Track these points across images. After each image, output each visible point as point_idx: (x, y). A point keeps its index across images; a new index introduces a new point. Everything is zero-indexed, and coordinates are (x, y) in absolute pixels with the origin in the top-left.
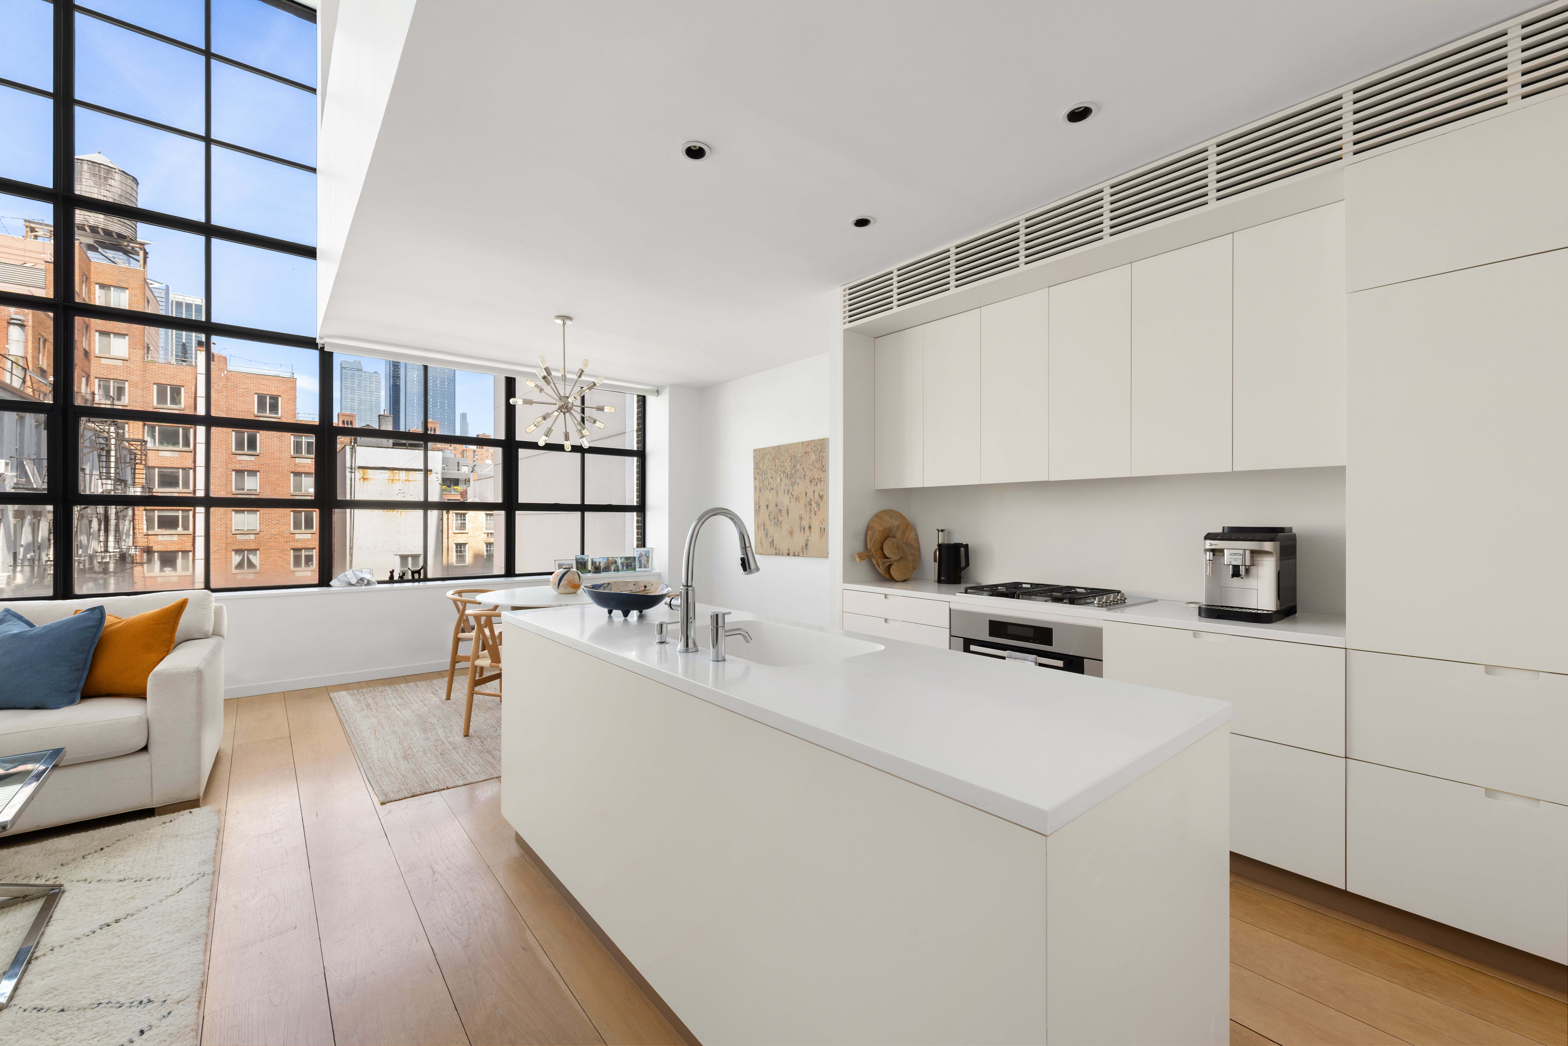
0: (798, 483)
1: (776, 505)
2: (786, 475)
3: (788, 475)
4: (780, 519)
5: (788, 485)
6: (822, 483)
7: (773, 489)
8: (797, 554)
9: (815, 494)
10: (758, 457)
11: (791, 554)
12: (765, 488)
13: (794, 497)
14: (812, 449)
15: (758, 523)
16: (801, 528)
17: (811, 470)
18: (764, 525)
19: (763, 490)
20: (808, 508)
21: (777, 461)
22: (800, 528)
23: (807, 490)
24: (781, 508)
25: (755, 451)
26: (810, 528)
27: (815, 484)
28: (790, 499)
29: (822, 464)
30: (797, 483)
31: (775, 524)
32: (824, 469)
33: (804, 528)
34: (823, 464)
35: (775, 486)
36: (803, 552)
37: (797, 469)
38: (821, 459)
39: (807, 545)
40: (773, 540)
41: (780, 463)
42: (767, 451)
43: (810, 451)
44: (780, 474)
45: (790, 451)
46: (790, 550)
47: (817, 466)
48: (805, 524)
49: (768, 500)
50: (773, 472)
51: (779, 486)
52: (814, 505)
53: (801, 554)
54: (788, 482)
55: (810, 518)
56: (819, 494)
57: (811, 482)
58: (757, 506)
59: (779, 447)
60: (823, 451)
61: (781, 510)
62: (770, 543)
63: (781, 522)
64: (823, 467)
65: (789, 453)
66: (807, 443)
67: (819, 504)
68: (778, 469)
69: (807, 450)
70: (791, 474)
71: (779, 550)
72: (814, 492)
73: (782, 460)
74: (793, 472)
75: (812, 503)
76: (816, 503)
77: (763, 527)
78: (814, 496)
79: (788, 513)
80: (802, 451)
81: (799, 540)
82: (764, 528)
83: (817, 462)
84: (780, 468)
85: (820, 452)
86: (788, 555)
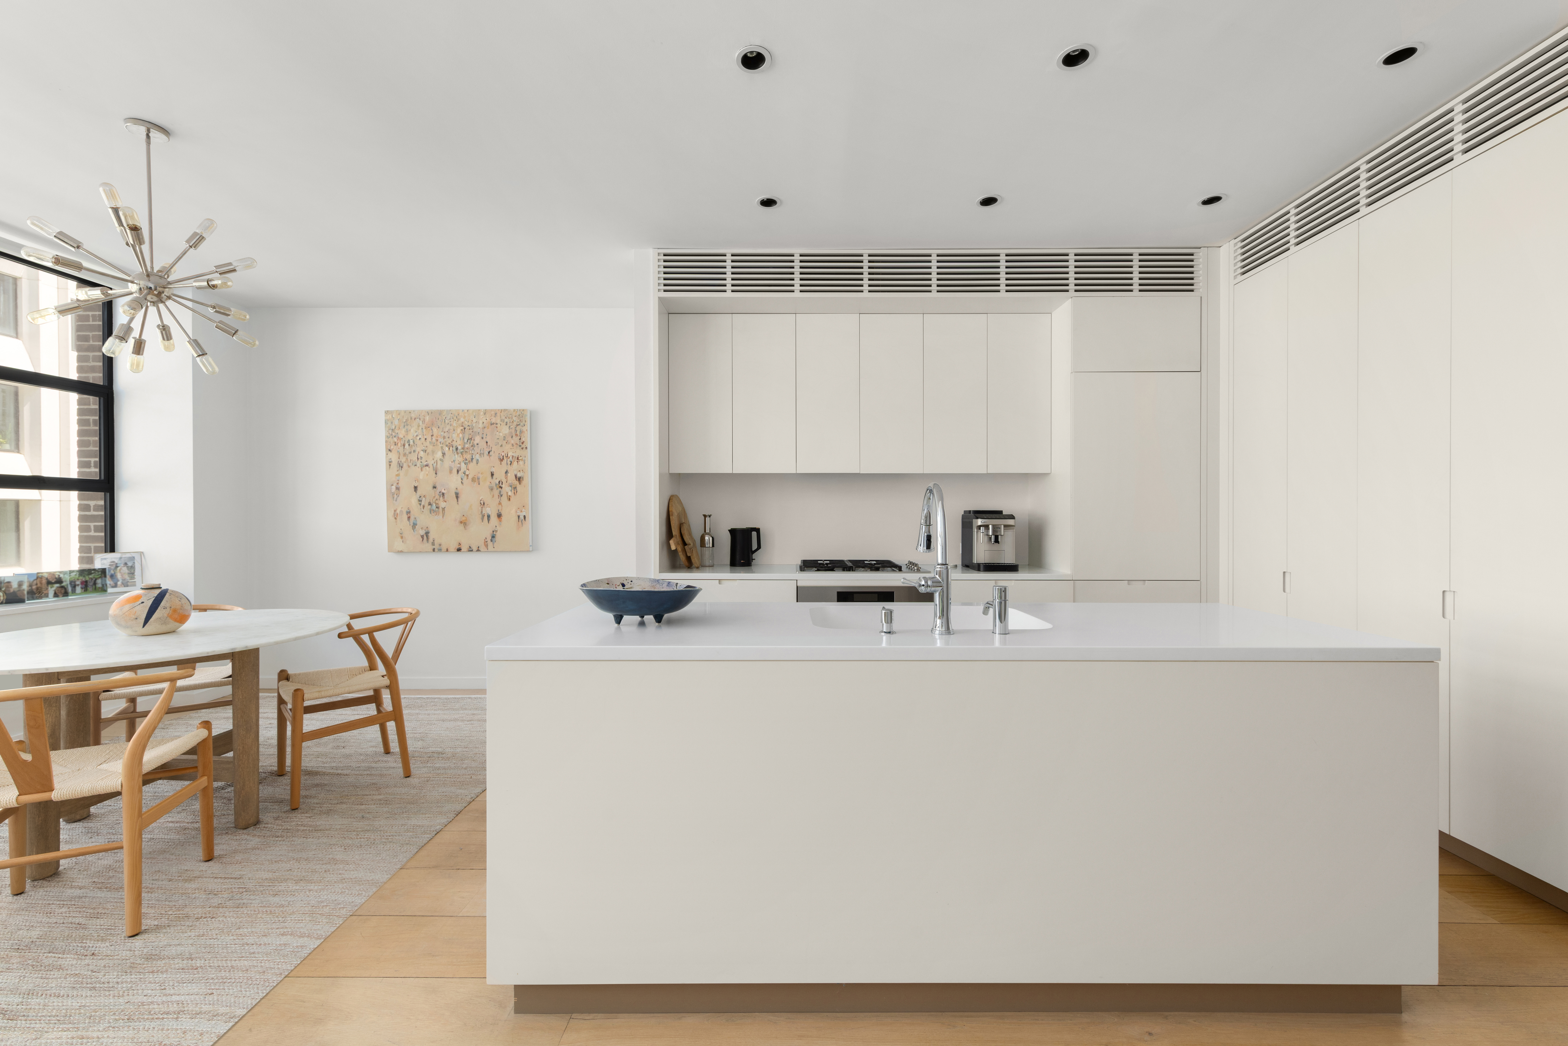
0: (478, 460)
1: (435, 487)
2: (454, 449)
3: (457, 449)
4: (442, 504)
5: (457, 462)
6: (521, 463)
7: (427, 465)
8: (475, 549)
9: (509, 475)
10: (396, 422)
11: (464, 548)
12: (410, 464)
13: (470, 477)
14: (502, 421)
15: (395, 511)
16: (483, 516)
17: (501, 446)
18: (408, 513)
19: (405, 466)
20: (496, 492)
21: (435, 430)
22: (481, 516)
23: (493, 470)
24: (443, 491)
25: (387, 412)
26: (499, 516)
27: (509, 463)
28: (462, 479)
29: (520, 439)
30: (474, 461)
31: (431, 511)
32: (523, 446)
33: (489, 517)
34: (523, 439)
35: (431, 462)
36: (487, 546)
37: (475, 443)
38: (518, 433)
39: (493, 537)
40: (427, 533)
41: (442, 433)
42: (413, 416)
43: (498, 421)
44: (442, 447)
45: (462, 420)
46: (462, 544)
47: (512, 442)
48: (491, 510)
49: (417, 480)
50: (427, 444)
51: (439, 462)
52: (506, 489)
53: (482, 548)
54: (458, 458)
55: (500, 503)
56: (516, 476)
57: (501, 460)
58: (394, 488)
59: (440, 412)
60: (522, 424)
61: (443, 494)
62: (422, 537)
63: (444, 509)
64: (523, 443)
65: (460, 422)
66: (493, 413)
67: (515, 488)
68: (437, 440)
69: (493, 421)
70: (463, 448)
71: (440, 545)
72: (506, 472)
73: (446, 430)
74: (466, 446)
75: (503, 486)
76: (511, 486)
77: (405, 517)
78: (506, 478)
79: (457, 497)
80: (485, 421)
81: (479, 531)
82: (409, 518)
83: (512, 437)
84: (441, 440)
85: (517, 425)
86: (459, 550)
